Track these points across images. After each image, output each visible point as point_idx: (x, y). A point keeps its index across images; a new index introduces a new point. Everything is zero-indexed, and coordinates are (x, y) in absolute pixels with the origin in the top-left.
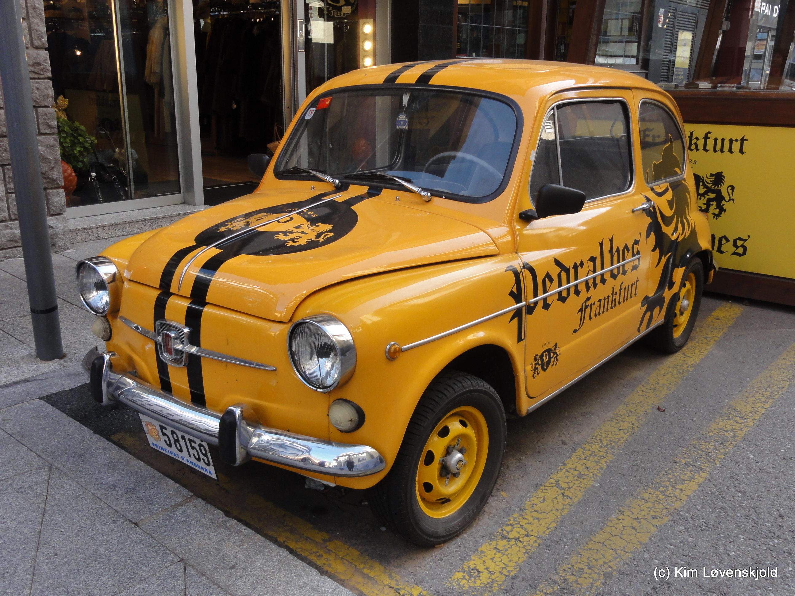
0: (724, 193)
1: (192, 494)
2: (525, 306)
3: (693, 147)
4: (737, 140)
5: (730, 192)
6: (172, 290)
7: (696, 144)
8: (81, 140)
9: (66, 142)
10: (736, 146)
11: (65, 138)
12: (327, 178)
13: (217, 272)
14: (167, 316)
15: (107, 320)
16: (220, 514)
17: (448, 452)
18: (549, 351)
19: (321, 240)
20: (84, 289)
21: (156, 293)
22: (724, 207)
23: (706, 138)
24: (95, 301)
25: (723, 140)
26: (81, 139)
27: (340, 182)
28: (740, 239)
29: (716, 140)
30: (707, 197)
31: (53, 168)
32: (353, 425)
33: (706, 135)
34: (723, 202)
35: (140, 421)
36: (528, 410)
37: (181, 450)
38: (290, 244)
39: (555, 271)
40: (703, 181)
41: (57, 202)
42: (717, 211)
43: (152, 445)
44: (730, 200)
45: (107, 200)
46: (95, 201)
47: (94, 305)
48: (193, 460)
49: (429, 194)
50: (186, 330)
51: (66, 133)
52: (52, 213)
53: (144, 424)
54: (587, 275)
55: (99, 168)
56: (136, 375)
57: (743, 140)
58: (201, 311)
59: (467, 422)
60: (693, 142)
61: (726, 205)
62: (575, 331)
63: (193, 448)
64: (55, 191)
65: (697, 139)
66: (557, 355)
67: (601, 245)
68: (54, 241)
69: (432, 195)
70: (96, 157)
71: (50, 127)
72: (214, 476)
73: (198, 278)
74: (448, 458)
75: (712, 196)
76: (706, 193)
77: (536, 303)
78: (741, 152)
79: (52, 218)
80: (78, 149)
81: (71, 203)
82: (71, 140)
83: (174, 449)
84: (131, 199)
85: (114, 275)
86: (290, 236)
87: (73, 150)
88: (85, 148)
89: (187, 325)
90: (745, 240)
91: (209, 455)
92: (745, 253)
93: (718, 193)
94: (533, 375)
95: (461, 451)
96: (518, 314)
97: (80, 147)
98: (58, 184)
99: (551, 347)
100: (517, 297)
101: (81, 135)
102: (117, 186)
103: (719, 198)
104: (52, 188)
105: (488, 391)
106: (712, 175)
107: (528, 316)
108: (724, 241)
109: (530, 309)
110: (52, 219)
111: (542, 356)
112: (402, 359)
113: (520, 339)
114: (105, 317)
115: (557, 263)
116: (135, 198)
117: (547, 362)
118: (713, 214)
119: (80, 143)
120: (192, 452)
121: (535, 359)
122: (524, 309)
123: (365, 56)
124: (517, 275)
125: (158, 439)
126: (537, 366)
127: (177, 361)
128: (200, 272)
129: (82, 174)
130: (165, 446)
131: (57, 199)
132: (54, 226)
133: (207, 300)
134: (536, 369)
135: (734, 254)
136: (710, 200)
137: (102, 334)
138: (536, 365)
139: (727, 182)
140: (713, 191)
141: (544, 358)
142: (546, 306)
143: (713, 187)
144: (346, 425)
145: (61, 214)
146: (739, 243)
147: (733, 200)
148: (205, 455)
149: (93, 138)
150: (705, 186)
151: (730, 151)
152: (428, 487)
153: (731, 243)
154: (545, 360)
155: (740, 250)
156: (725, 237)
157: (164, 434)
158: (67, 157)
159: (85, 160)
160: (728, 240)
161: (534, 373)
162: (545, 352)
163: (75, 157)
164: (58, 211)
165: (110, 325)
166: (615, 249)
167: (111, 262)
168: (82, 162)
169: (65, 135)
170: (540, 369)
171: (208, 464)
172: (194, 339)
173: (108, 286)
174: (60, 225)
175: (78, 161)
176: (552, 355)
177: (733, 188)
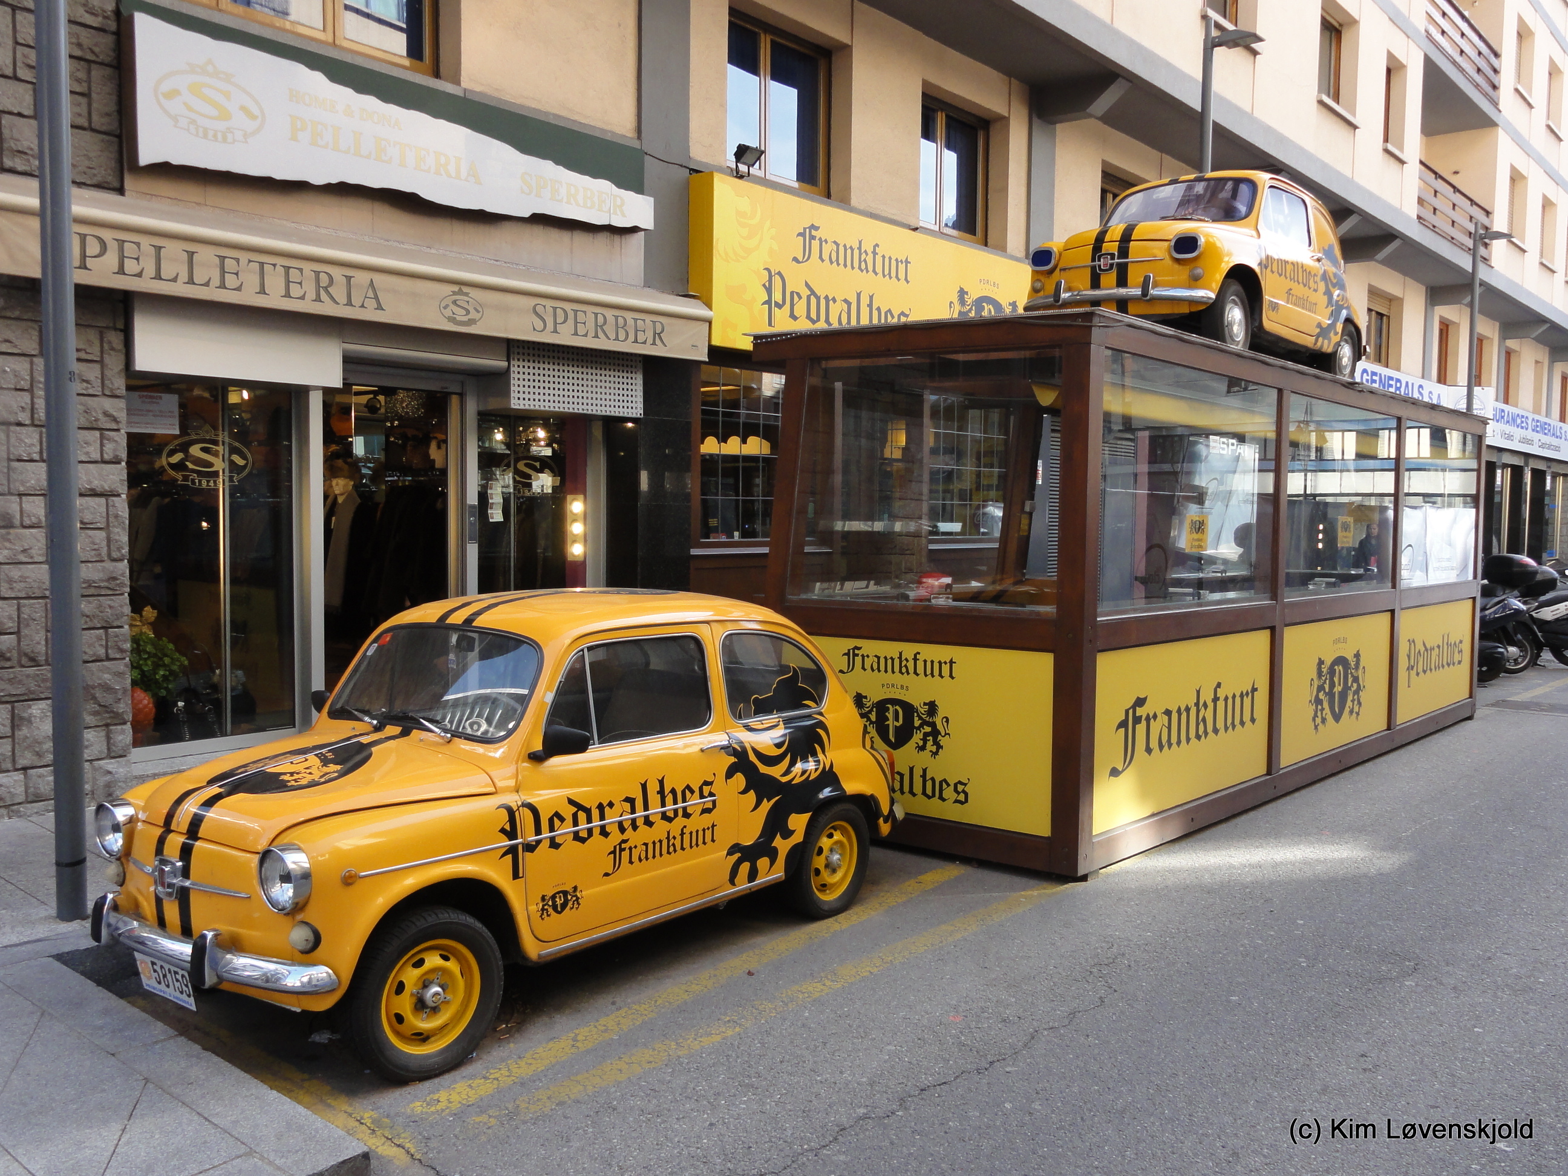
0: (939, 727)
1: (176, 1033)
2: (523, 844)
3: (904, 670)
4: (945, 663)
5: (945, 724)
6: (172, 828)
7: (906, 666)
8: (166, 662)
9: (147, 665)
10: (946, 669)
11: (146, 659)
12: (367, 719)
13: (213, 809)
14: (165, 852)
15: (122, 864)
16: (197, 1048)
17: (426, 986)
18: (565, 893)
19: (323, 780)
20: (100, 833)
21: (158, 832)
22: (941, 743)
23: (915, 659)
24: (111, 844)
25: (932, 662)
26: (167, 660)
27: (378, 722)
28: (960, 783)
29: (925, 661)
30: (923, 731)
31: (120, 699)
32: (310, 945)
33: (915, 655)
34: (940, 737)
35: (135, 960)
36: (539, 955)
37: (168, 986)
38: (293, 783)
39: (568, 811)
40: (917, 712)
41: (120, 741)
42: (934, 749)
43: (146, 987)
44: (946, 734)
45: (195, 737)
46: (179, 738)
47: (109, 848)
48: (178, 994)
49: (449, 735)
50: (180, 864)
51: (148, 653)
52: (113, 754)
53: (138, 963)
54: (621, 816)
55: (189, 694)
56: (139, 916)
57: (951, 662)
58: (193, 845)
59: (449, 955)
60: (904, 663)
61: (943, 741)
62: (607, 875)
63: (177, 980)
64: (119, 727)
65: (907, 660)
66: (578, 899)
67: (644, 787)
68: (111, 790)
69: (453, 736)
70: (189, 680)
71: (122, 651)
72: (194, 1008)
73: (195, 815)
74: (425, 990)
75: (928, 729)
76: (921, 726)
77: (538, 842)
78: (951, 676)
79: (112, 761)
80: (162, 673)
81: (137, 743)
82: (153, 662)
83: (163, 987)
84: (226, 735)
85: (132, 817)
86: (296, 776)
87: (155, 673)
88: (172, 672)
89: (181, 859)
90: (965, 784)
91: (189, 985)
92: (966, 801)
93: (933, 725)
94: (541, 916)
95: (441, 986)
96: (512, 851)
97: (166, 670)
98: (124, 719)
99: (568, 888)
100: (511, 834)
101: (166, 655)
102: (211, 718)
103: (935, 733)
104: (116, 724)
105: (473, 926)
106: (925, 704)
107: (527, 854)
108: (944, 786)
109: (530, 848)
110: (112, 763)
111: (553, 897)
112: (358, 886)
113: (516, 876)
114: (118, 859)
115: (571, 802)
116: (232, 734)
117: (561, 904)
118: (931, 751)
119: (164, 665)
120: (177, 984)
121: (543, 898)
122: (520, 848)
123: (574, 541)
124: (511, 812)
125: (150, 978)
126: (546, 907)
127: (170, 895)
128: (198, 809)
129: (163, 707)
130: (156, 985)
131: (120, 738)
132: (114, 771)
133: (199, 835)
134: (543, 909)
135: (956, 801)
136: (926, 735)
137: (116, 879)
138: (543, 906)
139: (941, 713)
140: (928, 724)
141: (558, 900)
142: (554, 845)
143: (927, 719)
144: (302, 946)
145: (125, 756)
146: (960, 788)
147: (949, 734)
148: (187, 986)
149: (183, 659)
150: (920, 718)
151: (941, 675)
152: (400, 1019)
153: (952, 787)
154: (559, 902)
155: (962, 797)
156: (945, 780)
157: (155, 971)
158: (143, 682)
159: (170, 686)
160: (948, 785)
161: (542, 914)
162: (558, 893)
163: (156, 682)
164: (121, 753)
165: (124, 869)
166: (667, 790)
167: (129, 804)
168: (166, 689)
169: (146, 656)
170: (551, 910)
171: (189, 996)
172: (186, 873)
173: (123, 828)
174: (121, 770)
175: (160, 688)
176: (569, 897)
177: (947, 721)
